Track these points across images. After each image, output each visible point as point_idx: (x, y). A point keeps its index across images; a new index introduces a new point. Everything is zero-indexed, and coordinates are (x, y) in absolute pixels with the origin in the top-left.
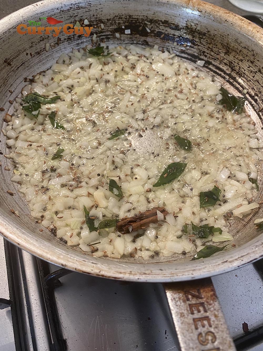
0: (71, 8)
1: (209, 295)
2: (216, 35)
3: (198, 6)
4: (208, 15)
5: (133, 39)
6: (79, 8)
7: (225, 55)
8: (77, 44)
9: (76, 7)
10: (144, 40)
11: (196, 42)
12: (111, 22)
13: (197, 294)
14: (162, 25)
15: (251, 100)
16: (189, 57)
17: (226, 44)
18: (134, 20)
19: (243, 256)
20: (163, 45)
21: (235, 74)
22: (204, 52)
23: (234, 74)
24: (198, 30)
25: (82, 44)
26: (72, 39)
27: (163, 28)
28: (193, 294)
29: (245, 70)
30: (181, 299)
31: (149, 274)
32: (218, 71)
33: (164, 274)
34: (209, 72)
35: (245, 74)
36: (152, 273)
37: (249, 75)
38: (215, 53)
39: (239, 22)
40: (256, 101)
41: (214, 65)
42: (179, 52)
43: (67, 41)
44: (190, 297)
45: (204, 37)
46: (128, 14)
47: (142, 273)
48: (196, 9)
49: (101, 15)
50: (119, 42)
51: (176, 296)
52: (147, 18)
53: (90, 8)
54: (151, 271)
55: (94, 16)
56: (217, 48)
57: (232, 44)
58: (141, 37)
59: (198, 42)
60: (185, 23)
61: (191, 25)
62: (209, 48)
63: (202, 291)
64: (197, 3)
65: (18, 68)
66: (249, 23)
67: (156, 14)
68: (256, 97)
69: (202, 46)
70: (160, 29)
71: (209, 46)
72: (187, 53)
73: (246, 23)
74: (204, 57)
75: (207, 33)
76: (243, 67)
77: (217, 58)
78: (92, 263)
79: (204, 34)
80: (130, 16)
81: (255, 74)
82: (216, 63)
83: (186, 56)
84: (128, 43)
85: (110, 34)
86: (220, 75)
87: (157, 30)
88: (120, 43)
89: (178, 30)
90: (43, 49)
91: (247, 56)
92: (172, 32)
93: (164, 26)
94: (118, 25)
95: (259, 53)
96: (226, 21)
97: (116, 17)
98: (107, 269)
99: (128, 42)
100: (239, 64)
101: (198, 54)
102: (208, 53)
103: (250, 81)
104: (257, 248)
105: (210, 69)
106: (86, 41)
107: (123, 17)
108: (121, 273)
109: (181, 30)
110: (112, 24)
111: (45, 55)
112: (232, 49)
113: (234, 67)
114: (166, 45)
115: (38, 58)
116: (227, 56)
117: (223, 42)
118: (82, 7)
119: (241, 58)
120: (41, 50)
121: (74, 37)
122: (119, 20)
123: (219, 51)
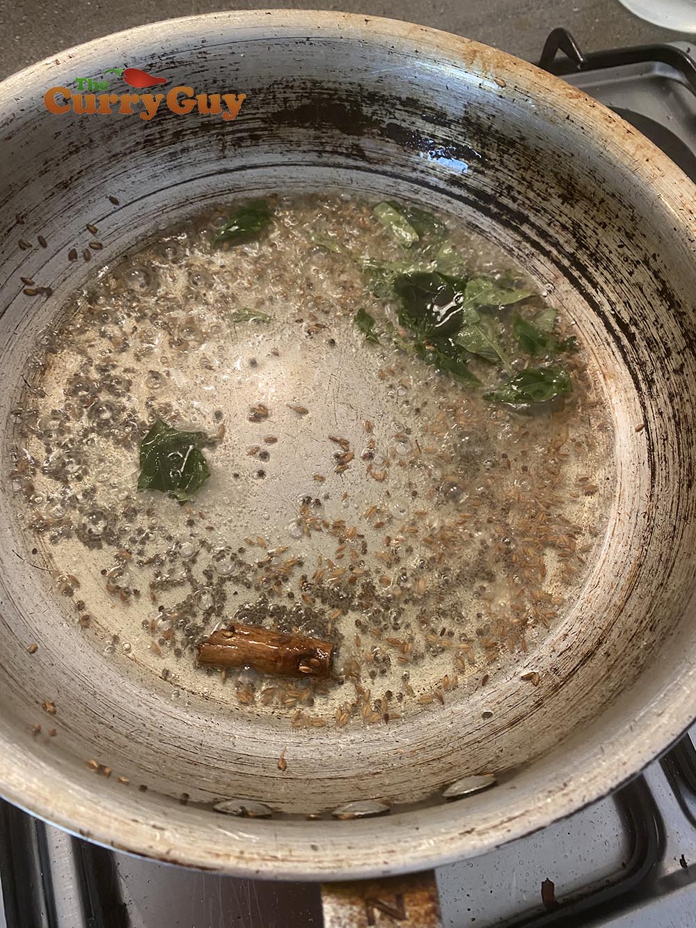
0: (151, 65)
1: (422, 912)
2: (541, 149)
3: (497, 70)
4: (522, 96)
5: (323, 141)
6: (173, 65)
7: (562, 204)
8: (170, 154)
9: (164, 62)
10: (354, 145)
11: (490, 159)
12: (262, 95)
13: (395, 907)
14: (400, 110)
15: (621, 335)
16: (472, 197)
17: (566, 177)
18: (326, 91)
19: (514, 818)
20: (404, 159)
21: (586, 257)
22: (510, 188)
23: (583, 258)
24: (497, 131)
25: (185, 154)
26: (158, 141)
27: (405, 115)
28: (386, 906)
29: (610, 252)
30: (355, 920)
31: (283, 860)
32: (543, 243)
33: (320, 862)
34: (520, 242)
35: (610, 262)
36: (291, 856)
37: (619, 266)
38: (539, 195)
39: (601, 127)
40: (631, 338)
41: (533, 225)
42: (446, 181)
43: (144, 147)
44: (377, 913)
45: (511, 151)
46: (310, 78)
47: (267, 855)
48: (490, 77)
49: (236, 79)
50: (287, 149)
51: (344, 912)
52: (362, 89)
53: (205, 64)
54: (290, 851)
55: (215, 82)
56: (543, 182)
57: (581, 180)
58: (346, 136)
59: (495, 160)
60: (461, 110)
61: (479, 117)
62: (524, 179)
63: (407, 900)
64: (496, 60)
65: (9, 231)
66: (629, 132)
67: (387, 81)
68: (633, 329)
69: (506, 171)
70: (395, 118)
71: (524, 174)
72: (465, 186)
73: (617, 130)
74: (511, 201)
75: (518, 140)
76: (606, 243)
77: (542, 208)
78: (154, 827)
79: (512, 143)
80: (314, 83)
81: (636, 267)
82: (541, 222)
83: (464, 193)
84: (310, 151)
85: (262, 126)
86: (547, 254)
87: (387, 121)
88: (287, 151)
89: (444, 125)
90: (78, 173)
91: (617, 217)
92: (429, 128)
93: (405, 111)
94: (281, 104)
95: (645, 216)
96: (568, 118)
97: (278, 84)
98: (186, 846)
99: (310, 147)
100: (597, 234)
101: (493, 192)
102: (519, 193)
103: (622, 282)
104: (549, 797)
105: (523, 235)
106: (196, 146)
107: (296, 84)
108: (218, 855)
109: (452, 127)
110: (265, 102)
111: (83, 188)
112: (580, 192)
113: (585, 238)
114: (412, 159)
115: (64, 199)
116: (569, 206)
117: (559, 171)
118: (183, 62)
119: (602, 217)
120: (71, 178)
121: (162, 137)
122: (285, 92)
123: (548, 189)
